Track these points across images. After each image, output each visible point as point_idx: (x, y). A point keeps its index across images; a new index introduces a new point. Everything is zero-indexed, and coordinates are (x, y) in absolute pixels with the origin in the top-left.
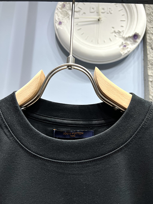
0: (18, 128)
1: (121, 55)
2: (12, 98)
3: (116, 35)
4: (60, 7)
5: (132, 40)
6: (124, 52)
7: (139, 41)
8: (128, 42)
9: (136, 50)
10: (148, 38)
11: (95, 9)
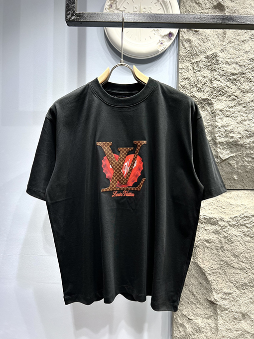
0: (101, 94)
1: (158, 51)
2: (96, 80)
3: (155, 33)
4: (108, 7)
5: (168, 38)
6: (161, 49)
7: (173, 38)
8: (165, 40)
9: (172, 46)
10: (181, 35)
11: (138, 8)
